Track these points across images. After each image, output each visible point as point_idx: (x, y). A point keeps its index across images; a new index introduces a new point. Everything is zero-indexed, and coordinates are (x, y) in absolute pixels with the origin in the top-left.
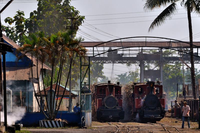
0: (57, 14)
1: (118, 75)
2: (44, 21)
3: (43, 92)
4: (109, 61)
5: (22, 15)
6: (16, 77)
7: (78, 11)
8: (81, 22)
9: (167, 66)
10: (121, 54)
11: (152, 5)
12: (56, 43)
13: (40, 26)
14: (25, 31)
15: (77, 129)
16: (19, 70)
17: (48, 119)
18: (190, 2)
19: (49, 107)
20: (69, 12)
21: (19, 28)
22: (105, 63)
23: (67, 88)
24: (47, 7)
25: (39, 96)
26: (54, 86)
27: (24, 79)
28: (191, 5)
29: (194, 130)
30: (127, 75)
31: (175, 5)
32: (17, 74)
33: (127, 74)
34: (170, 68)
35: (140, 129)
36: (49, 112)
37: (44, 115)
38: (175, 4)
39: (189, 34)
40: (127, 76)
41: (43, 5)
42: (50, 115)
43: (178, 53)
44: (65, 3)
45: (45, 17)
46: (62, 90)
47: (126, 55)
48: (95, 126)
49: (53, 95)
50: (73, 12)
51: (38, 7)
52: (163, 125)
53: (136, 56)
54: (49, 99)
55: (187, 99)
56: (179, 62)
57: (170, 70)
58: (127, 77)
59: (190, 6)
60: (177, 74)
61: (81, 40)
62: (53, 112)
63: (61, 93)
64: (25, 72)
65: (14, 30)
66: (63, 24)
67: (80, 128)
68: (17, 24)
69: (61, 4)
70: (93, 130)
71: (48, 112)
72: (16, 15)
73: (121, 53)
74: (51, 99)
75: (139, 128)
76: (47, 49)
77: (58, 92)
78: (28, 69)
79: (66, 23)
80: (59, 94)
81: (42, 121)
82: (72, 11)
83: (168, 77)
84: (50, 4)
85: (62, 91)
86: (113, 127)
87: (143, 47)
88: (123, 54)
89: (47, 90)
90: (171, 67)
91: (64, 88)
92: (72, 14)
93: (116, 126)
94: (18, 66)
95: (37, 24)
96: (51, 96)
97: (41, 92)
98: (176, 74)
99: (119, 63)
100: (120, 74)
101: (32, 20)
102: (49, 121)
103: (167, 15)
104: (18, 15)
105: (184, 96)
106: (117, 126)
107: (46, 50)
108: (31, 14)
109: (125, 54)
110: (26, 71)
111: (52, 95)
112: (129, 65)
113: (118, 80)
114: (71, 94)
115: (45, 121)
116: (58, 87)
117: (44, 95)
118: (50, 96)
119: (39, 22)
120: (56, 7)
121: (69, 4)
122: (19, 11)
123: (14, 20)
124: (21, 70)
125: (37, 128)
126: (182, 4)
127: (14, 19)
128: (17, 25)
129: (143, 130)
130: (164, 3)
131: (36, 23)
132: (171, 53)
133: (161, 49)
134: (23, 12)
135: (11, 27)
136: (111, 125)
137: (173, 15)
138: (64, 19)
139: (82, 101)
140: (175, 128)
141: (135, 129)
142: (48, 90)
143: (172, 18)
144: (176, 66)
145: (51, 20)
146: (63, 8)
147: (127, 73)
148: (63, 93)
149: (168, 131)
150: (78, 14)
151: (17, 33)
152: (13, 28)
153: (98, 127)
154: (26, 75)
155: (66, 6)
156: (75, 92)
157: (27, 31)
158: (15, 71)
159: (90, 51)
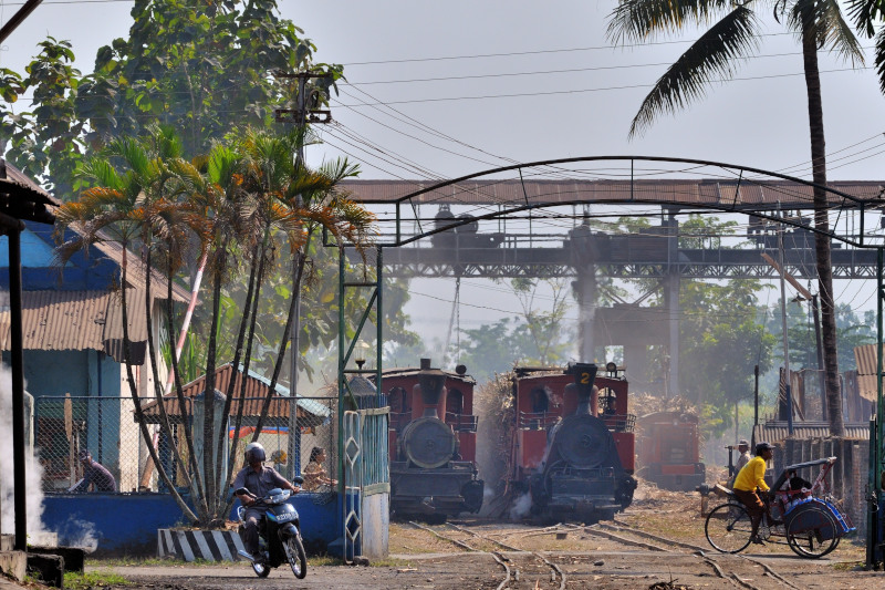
0: (222, 54)
1: (466, 332)
2: (161, 86)
3: (170, 402)
4: (440, 269)
5: (62, 58)
6: (47, 335)
7: (309, 44)
8: (328, 91)
9: (697, 289)
10: (493, 235)
11: (646, 17)
12: (234, 185)
13: (142, 108)
14: (78, 129)
15: (328, 569)
16: (57, 305)
17: (196, 524)
18: (816, 4)
19: (201, 472)
20: (271, 46)
21: (51, 118)
22: (421, 274)
23: (278, 387)
24: (173, 22)
25: (153, 420)
26: (219, 375)
27: (80, 344)
28: (820, 15)
29: (845, 574)
30: (510, 330)
31: (749, 19)
32: (49, 322)
33: (506, 326)
34: (706, 300)
35: (607, 567)
36: (201, 494)
37: (178, 505)
38: (747, 11)
39: (810, 145)
40: (508, 334)
41: (158, 14)
42: (203, 507)
43: (745, 233)
44: (255, 7)
45: (165, 67)
46: (256, 393)
47: (515, 241)
48: (401, 557)
49: (218, 416)
50: (289, 45)
51: (132, 21)
52: (704, 551)
53: (559, 244)
54: (197, 432)
55: (801, 435)
56: (753, 273)
57: (706, 307)
58: (507, 339)
59: (816, 21)
60: (741, 326)
61: (345, 172)
62: (218, 493)
63: (254, 405)
64: (86, 312)
65: (29, 126)
66: (247, 99)
67: (337, 564)
68: (43, 101)
69: (238, 12)
70: (399, 572)
71: (196, 493)
72: (37, 60)
73: (492, 232)
74: (208, 435)
75: (600, 564)
76: (192, 209)
77: (242, 401)
78: (97, 300)
79: (259, 95)
80: (244, 414)
81: (167, 532)
82: (285, 42)
83: (700, 339)
84: (186, 11)
85: (258, 399)
86: (482, 559)
87: (592, 206)
88: (500, 237)
89: (189, 394)
90: (710, 295)
91: (264, 384)
92: (286, 55)
93: (497, 554)
94: (52, 288)
95: (131, 101)
96: (209, 422)
97: (164, 403)
98: (734, 325)
99: (484, 274)
100: (478, 327)
101: (109, 81)
102: (198, 534)
103: (712, 62)
104: (45, 59)
105: (786, 424)
106: (500, 556)
107: (189, 216)
108: (104, 56)
109: (509, 235)
110: (88, 309)
111: (213, 416)
112: (523, 284)
113: (470, 350)
114: (297, 414)
115: (182, 532)
116: (239, 381)
117: (178, 417)
118: (203, 423)
119: (137, 91)
120: (214, 24)
121: (274, 11)
122: (51, 41)
123: (28, 83)
124: (66, 306)
125: (148, 565)
126: (778, 12)
127: (27, 76)
128: (39, 105)
129: (619, 573)
130: (699, 10)
131: (128, 97)
132: (714, 232)
133: (672, 215)
134: (70, 45)
135: (17, 113)
136: (468, 550)
137: (740, 63)
138: (249, 77)
139: (347, 444)
140: (758, 563)
141: (580, 567)
142: (194, 394)
143: (735, 76)
144: (736, 290)
145: (193, 83)
146: (246, 28)
147: (506, 320)
148: (260, 407)
149: (734, 577)
150: (308, 57)
151: (43, 137)
152: (24, 117)
153: (415, 560)
154: (88, 329)
155: (260, 20)
156: (315, 401)
157: (85, 132)
158: (41, 309)
159: (382, 222)
